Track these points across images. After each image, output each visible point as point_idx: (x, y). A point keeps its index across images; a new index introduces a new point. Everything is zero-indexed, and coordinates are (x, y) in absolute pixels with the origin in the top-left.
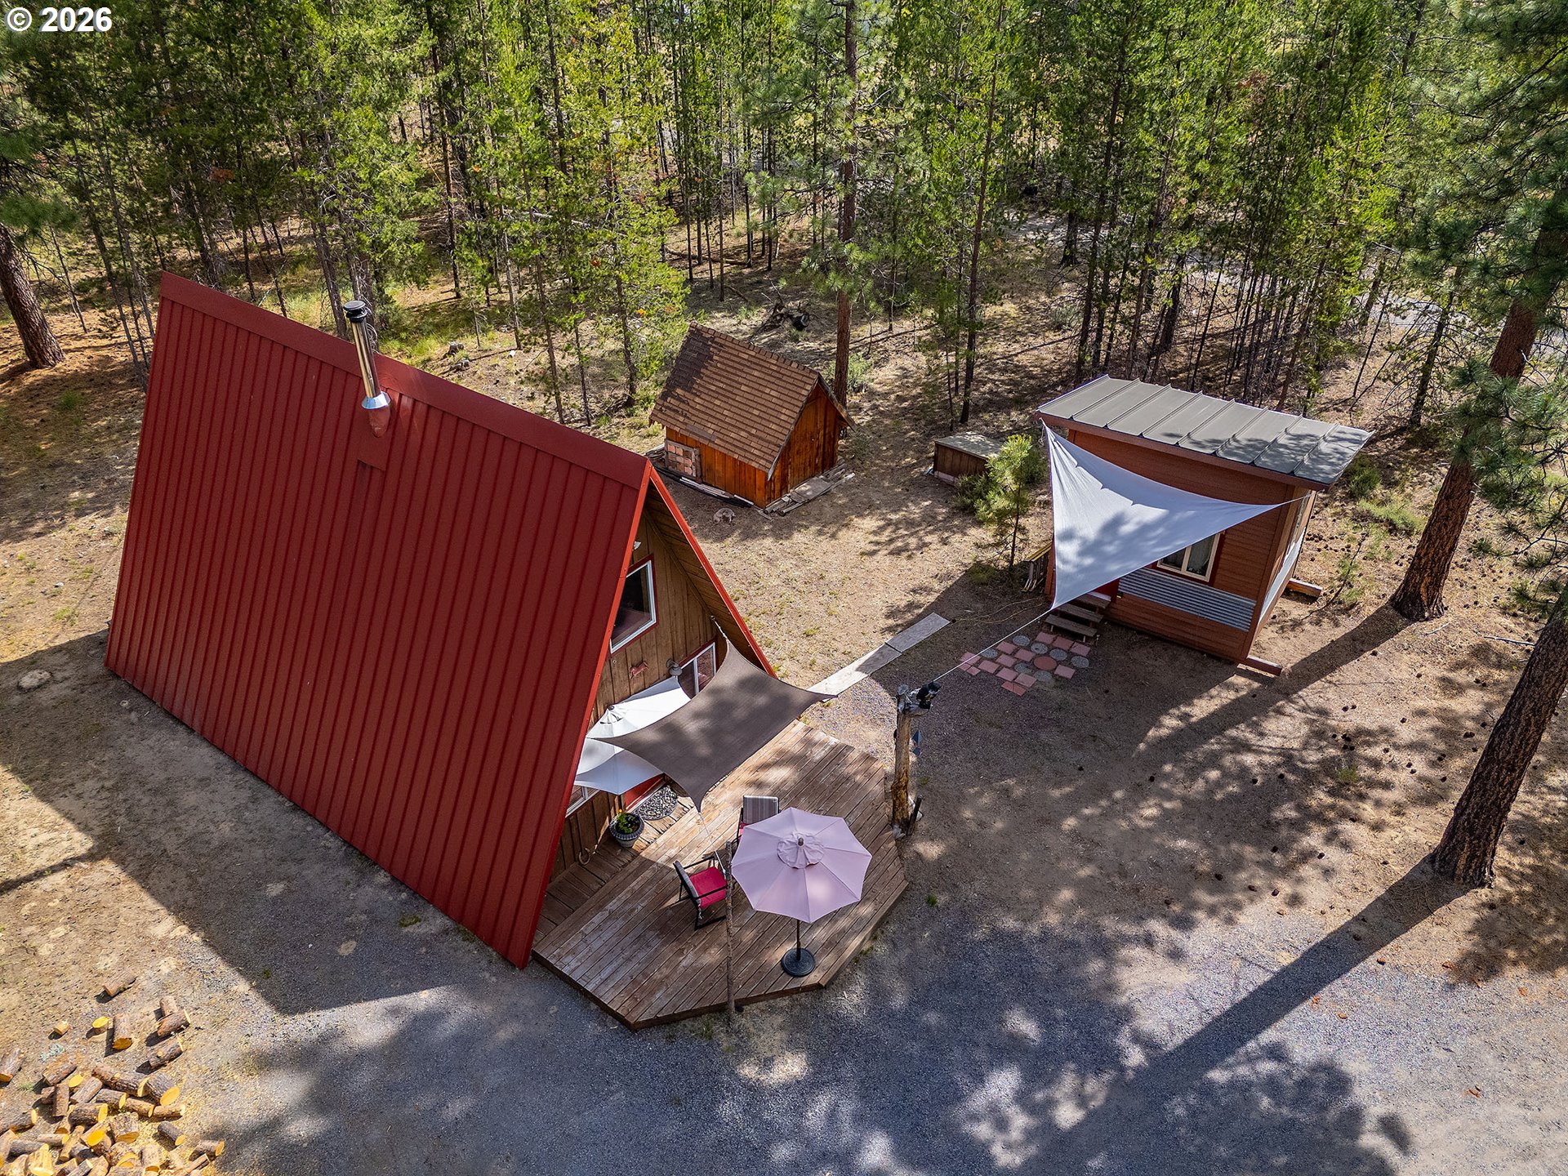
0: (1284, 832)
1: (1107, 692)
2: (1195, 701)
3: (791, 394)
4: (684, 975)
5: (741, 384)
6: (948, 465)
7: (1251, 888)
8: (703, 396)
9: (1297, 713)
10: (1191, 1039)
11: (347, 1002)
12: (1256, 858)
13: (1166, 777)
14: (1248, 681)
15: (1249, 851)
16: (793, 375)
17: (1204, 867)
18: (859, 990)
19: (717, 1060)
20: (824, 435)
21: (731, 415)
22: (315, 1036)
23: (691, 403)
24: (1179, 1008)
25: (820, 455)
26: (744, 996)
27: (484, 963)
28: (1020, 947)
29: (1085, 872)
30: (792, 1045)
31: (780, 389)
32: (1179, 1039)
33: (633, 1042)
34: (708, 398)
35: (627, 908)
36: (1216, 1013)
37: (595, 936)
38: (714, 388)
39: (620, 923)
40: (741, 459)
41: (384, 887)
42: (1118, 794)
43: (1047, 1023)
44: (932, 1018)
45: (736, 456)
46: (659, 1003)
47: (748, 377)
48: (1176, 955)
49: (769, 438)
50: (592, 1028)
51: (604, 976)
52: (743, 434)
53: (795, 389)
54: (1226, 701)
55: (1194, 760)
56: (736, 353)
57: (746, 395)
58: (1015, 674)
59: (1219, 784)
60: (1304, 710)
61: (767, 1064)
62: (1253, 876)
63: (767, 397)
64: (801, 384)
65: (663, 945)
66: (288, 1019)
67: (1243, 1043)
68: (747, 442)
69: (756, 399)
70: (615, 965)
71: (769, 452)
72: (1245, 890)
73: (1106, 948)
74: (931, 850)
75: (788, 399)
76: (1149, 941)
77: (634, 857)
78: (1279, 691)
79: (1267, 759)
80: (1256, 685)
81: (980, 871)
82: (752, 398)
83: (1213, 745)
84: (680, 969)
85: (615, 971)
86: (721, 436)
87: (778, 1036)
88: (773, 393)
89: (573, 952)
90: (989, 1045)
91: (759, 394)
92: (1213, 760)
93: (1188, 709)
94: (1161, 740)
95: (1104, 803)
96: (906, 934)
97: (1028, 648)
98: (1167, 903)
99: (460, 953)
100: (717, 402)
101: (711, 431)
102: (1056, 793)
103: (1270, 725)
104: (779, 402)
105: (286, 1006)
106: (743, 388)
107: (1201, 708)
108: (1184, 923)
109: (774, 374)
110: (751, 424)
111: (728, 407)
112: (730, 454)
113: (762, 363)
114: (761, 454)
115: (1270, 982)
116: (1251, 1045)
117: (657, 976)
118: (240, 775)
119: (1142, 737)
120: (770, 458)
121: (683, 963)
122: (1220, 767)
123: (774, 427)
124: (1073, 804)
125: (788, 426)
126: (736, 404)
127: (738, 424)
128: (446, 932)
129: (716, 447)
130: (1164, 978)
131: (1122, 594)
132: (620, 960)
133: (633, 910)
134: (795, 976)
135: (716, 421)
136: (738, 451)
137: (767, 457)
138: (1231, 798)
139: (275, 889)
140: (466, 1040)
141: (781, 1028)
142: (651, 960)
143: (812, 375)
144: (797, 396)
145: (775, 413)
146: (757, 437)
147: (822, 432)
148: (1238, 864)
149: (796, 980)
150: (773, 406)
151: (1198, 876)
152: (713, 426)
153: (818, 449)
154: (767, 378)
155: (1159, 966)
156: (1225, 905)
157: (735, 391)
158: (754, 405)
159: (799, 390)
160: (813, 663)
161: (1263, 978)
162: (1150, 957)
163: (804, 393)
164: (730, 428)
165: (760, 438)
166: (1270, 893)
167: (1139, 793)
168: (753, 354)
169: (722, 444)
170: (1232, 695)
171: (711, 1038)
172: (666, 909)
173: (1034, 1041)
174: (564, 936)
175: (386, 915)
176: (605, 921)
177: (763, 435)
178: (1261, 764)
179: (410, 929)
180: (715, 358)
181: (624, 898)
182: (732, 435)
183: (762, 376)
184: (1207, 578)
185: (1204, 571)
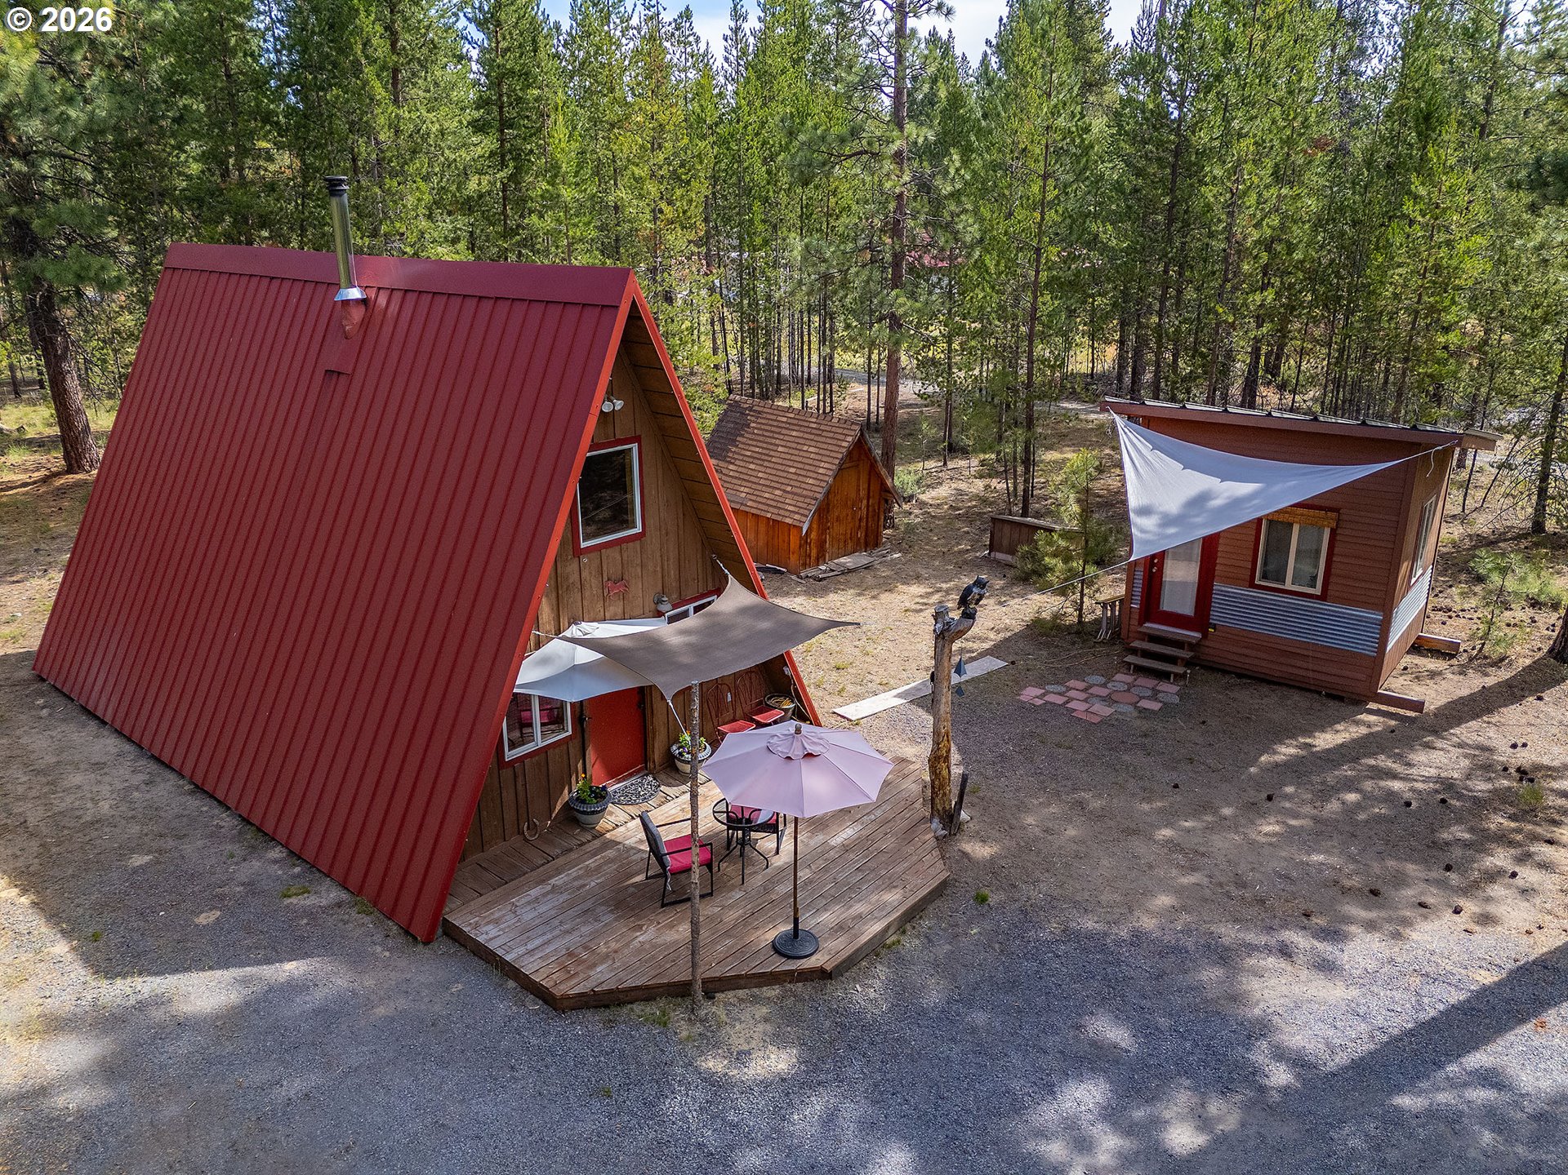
0: (1457, 853)
1: (1204, 722)
2: (1317, 734)
3: (830, 447)
4: (639, 951)
5: (778, 446)
6: (1005, 542)
7: (1422, 905)
8: (737, 462)
9: (1450, 748)
10: (1362, 1059)
11: (187, 970)
12: (1422, 875)
13: (1288, 797)
14: (1382, 719)
15: (1411, 868)
16: (834, 429)
17: (1355, 882)
18: (877, 984)
19: (672, 1049)
20: (868, 506)
21: (766, 476)
22: (132, 1001)
23: (724, 471)
24: (1338, 1024)
25: (863, 529)
26: (717, 975)
27: (378, 938)
28: (1103, 949)
29: (1188, 880)
30: (778, 1039)
31: (819, 445)
32: (1342, 1059)
33: (559, 1024)
34: (742, 464)
35: (576, 883)
36: (1396, 1032)
37: (529, 908)
38: (749, 453)
39: (565, 896)
40: (774, 517)
41: (275, 862)
42: (1227, 811)
43: (1144, 1030)
44: (980, 1018)
45: (769, 515)
46: (601, 977)
47: (786, 438)
48: (1326, 967)
49: (805, 492)
50: (504, 1007)
51: (530, 946)
52: (777, 492)
53: (835, 442)
54: (1355, 736)
55: (1323, 783)
56: (774, 417)
57: (783, 456)
58: (1087, 705)
59: (1358, 806)
60: (1460, 746)
61: (742, 1057)
62: (1422, 893)
63: (805, 454)
64: (842, 437)
65: (616, 920)
66: (104, 983)
67: (1439, 1066)
68: (782, 500)
69: (793, 458)
70: (545, 938)
71: (805, 506)
72: (1413, 906)
73: (1225, 956)
74: (981, 851)
75: (828, 453)
76: (1285, 952)
77: (595, 837)
78: (1423, 729)
79: (1420, 786)
80: (1393, 723)
81: (1046, 874)
82: (789, 457)
83: (1347, 771)
84: (636, 943)
85: (548, 942)
86: (754, 498)
87: (761, 1027)
88: (811, 449)
89: (497, 922)
90: (1062, 1052)
91: (797, 452)
92: (1350, 785)
93: (1308, 740)
94: (1277, 765)
95: (1209, 818)
96: (945, 930)
97: (1104, 685)
98: (1307, 915)
99: (350, 926)
100: (752, 466)
101: (743, 495)
102: (1146, 807)
103: (1420, 757)
104: (817, 457)
105: (107, 969)
106: (780, 449)
107: (1325, 740)
108: (1333, 934)
109: (814, 431)
110: (786, 481)
111: (763, 469)
112: (763, 514)
113: (801, 423)
114: (796, 510)
115: (1468, 1001)
116: (1452, 1068)
117: (603, 949)
118: (143, 762)
119: (1254, 761)
120: (806, 512)
121: (641, 939)
122: (1358, 790)
123: (811, 481)
124: (1169, 817)
125: (827, 478)
126: (772, 465)
127: (773, 484)
128: (339, 905)
129: (747, 509)
130: (1313, 991)
131: (1214, 626)
132: (557, 932)
133: (585, 885)
134: (789, 957)
135: (749, 485)
136: (771, 509)
137: (802, 511)
138: (1379, 819)
139: (139, 860)
140: (328, 1016)
141: (766, 1020)
142: (596, 934)
143: (854, 427)
144: (837, 449)
145: (812, 468)
146: (792, 493)
147: (865, 502)
148: (1400, 880)
149: (790, 962)
150: (811, 462)
151: (1345, 891)
152: (746, 490)
153: (860, 520)
154: (806, 436)
155: (1303, 978)
156: (1389, 920)
157: (772, 453)
158: (791, 463)
159: (839, 443)
160: (843, 689)
161: (1456, 997)
162: (1289, 968)
163: (845, 444)
164: (764, 489)
165: (795, 494)
166: (1450, 911)
167: (1253, 810)
168: (792, 415)
169: (755, 505)
170: (1363, 730)
171: (665, 1024)
172: (629, 886)
173: (1127, 1051)
174: (487, 906)
175: (266, 888)
176: (544, 895)
177: (799, 491)
178: (1412, 790)
179: (294, 900)
180: (753, 425)
181: (574, 874)
182: (767, 495)
183: (801, 435)
184: (1317, 591)
185: (1314, 580)
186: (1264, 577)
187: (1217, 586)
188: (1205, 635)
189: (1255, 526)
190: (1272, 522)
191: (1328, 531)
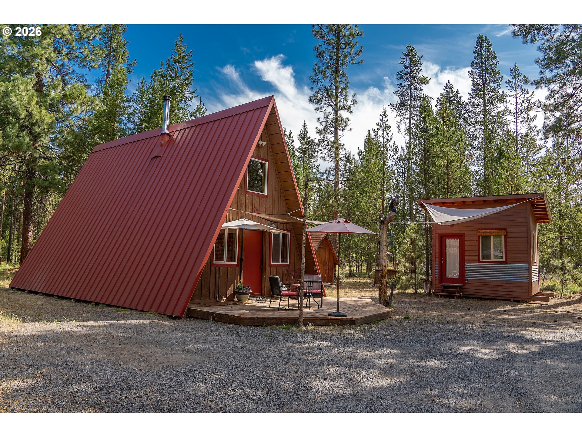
19: (293, 332)
25: (327, 274)
27: (159, 318)
33: (242, 328)
37: (223, 309)
50: (217, 326)
51: (226, 312)
58: (426, 301)
70: (232, 312)
78: (552, 307)
89: (210, 309)
99: (146, 316)
131: (468, 280)
134: (337, 316)
147: (328, 263)
151: (545, 321)
153: (326, 270)
171: (288, 329)
174: (205, 308)
179: (122, 312)
184: (503, 260)
185: (502, 257)
186: (483, 258)
187: (467, 264)
188: (464, 284)
189: (477, 239)
190: (483, 237)
191: (503, 237)
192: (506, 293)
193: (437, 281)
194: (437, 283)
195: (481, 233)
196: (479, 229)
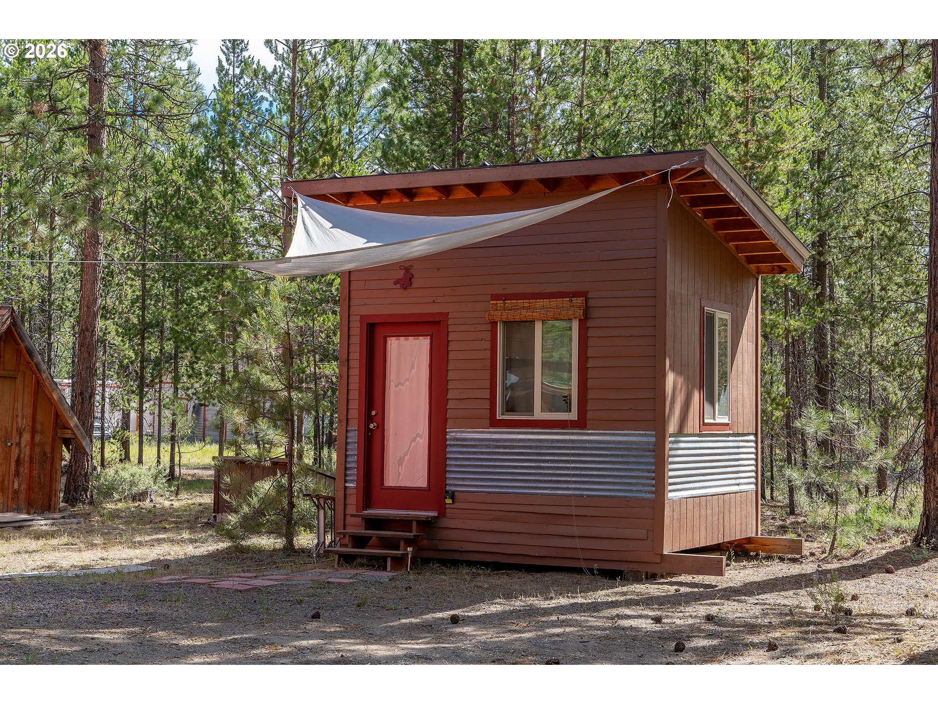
1: (409, 589)
20: (33, 444)
25: (23, 477)
58: (243, 582)
97: (286, 575)
131: (452, 495)
147: (27, 437)
153: (18, 462)
184: (573, 415)
185: (567, 400)
186: (507, 409)
187: (453, 433)
188: (442, 513)
189: (488, 335)
190: (507, 324)
191: (575, 325)
192: (578, 543)
193: (352, 500)
194: (352, 510)
195: (502, 312)
196: (495, 297)
